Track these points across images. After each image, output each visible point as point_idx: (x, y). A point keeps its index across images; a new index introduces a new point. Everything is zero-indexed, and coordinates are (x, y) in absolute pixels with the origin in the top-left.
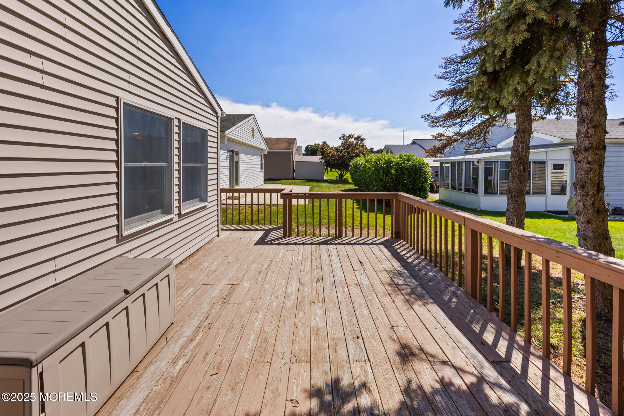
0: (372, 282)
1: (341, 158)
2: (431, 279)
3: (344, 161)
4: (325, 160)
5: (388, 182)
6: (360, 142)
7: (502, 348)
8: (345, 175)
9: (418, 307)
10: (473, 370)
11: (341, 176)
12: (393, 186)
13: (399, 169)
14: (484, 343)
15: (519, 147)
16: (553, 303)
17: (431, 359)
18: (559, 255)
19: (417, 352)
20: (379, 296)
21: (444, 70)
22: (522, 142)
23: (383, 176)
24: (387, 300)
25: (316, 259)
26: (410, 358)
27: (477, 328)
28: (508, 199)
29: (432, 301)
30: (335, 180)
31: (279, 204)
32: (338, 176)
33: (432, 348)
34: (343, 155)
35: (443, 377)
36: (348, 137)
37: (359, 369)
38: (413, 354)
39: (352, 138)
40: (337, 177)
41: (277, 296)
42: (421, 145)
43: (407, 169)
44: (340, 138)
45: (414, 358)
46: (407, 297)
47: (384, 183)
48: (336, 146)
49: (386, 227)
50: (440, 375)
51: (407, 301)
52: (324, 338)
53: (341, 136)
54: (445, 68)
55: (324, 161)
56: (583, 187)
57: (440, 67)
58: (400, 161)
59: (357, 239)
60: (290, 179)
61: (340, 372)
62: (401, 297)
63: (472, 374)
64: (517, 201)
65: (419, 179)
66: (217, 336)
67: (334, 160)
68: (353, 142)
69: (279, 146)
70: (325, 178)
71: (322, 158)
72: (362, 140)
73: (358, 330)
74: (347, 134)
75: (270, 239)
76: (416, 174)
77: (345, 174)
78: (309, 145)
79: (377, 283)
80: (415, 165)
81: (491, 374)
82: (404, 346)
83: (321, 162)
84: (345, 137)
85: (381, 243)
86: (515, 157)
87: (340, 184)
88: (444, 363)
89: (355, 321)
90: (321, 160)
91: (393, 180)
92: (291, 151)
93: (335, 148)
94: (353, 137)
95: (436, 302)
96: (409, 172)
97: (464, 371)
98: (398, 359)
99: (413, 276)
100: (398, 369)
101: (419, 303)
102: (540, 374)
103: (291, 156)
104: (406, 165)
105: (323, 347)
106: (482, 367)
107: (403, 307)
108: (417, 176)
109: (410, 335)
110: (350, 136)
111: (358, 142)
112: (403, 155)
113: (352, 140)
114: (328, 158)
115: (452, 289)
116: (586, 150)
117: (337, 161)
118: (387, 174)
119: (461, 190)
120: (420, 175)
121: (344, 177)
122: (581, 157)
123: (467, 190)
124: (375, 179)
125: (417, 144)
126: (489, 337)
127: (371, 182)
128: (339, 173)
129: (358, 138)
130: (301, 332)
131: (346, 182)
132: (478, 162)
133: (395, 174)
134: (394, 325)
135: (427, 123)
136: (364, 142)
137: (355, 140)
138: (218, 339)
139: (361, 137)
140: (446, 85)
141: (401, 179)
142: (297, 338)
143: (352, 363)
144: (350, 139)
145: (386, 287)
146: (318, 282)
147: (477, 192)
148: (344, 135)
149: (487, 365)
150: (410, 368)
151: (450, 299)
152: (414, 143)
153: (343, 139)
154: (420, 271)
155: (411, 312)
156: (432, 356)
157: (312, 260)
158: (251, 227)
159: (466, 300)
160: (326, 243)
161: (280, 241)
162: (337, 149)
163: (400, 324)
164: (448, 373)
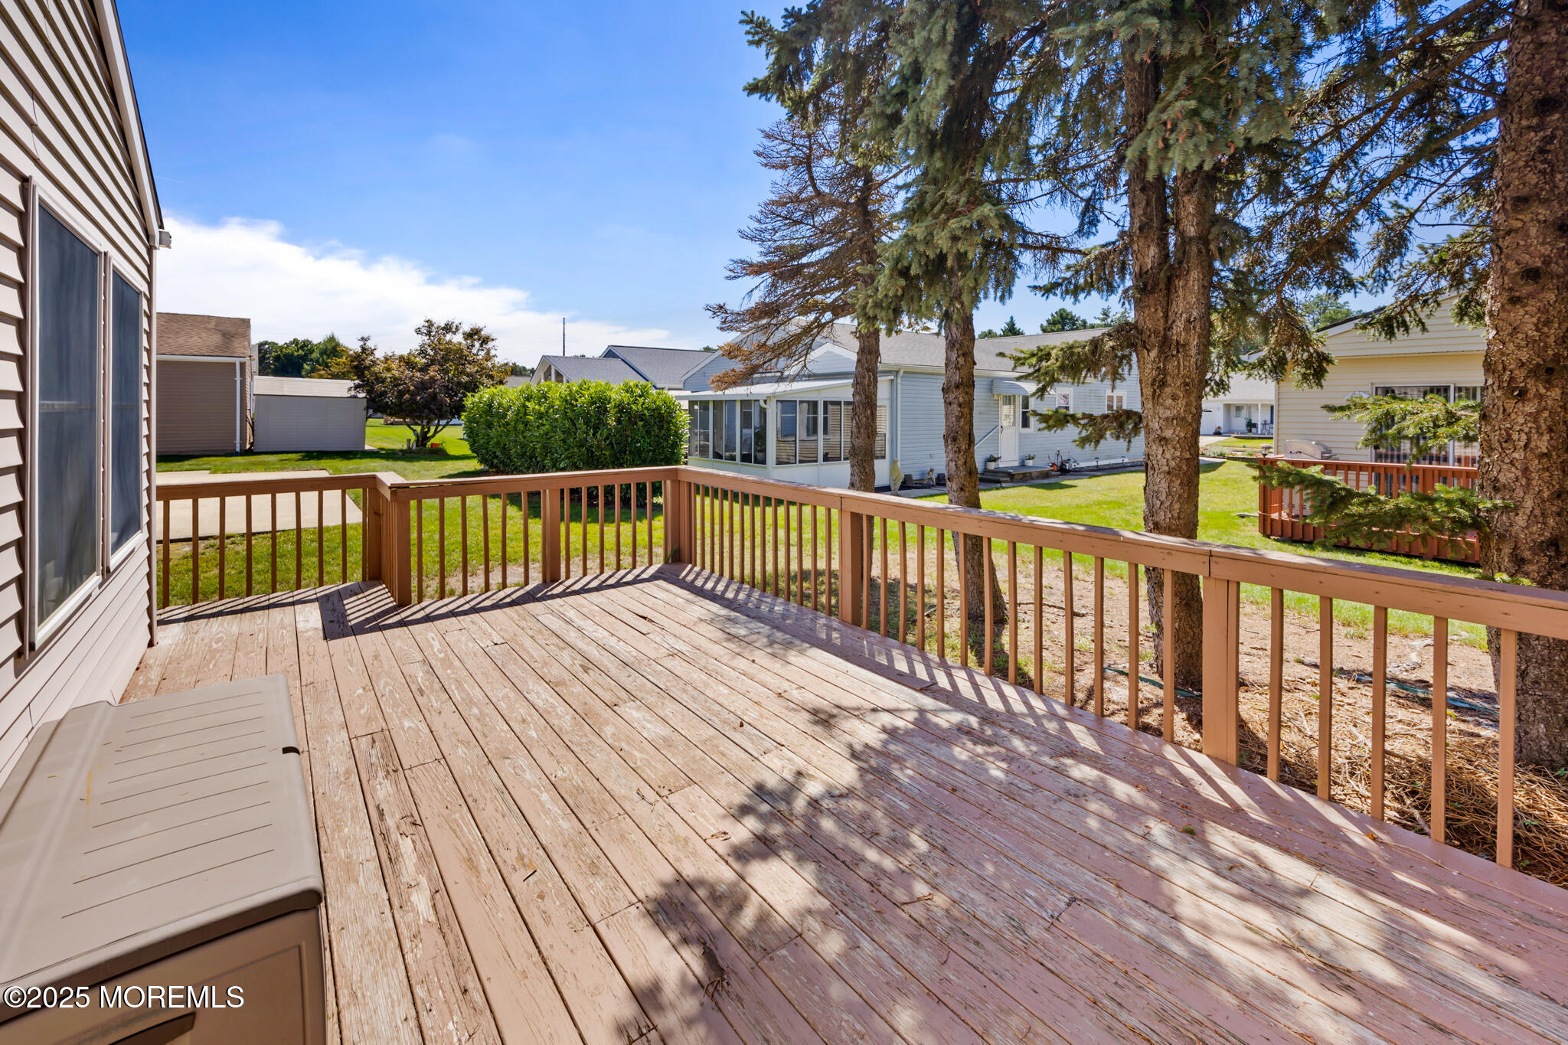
0: (696, 644)
1: (423, 386)
2: (784, 617)
3: (434, 396)
4: (369, 392)
5: (599, 447)
6: (477, 344)
7: (921, 673)
8: (434, 436)
9: (793, 656)
10: (907, 706)
11: (423, 438)
12: (610, 455)
13: (624, 418)
14: (901, 674)
15: (864, 377)
16: (928, 616)
17: (856, 713)
18: (981, 524)
19: (835, 711)
20: (724, 661)
21: (757, 225)
22: (868, 370)
23: (587, 433)
24: (742, 664)
25: (540, 632)
26: (832, 721)
27: (883, 660)
28: (852, 466)
29: (807, 645)
30: (401, 451)
31: (254, 530)
32: (413, 438)
33: (849, 701)
34: (432, 378)
35: (884, 726)
36: (443, 329)
37: (776, 761)
38: (833, 716)
39: (454, 333)
40: (409, 441)
41: (520, 718)
42: (628, 359)
43: (642, 417)
44: (418, 331)
45: (837, 719)
46: (769, 650)
47: (588, 450)
48: (405, 353)
49: (622, 549)
50: (878, 724)
51: (773, 655)
52: (686, 745)
53: (420, 322)
54: (759, 221)
55: (363, 395)
56: (955, 439)
57: (751, 218)
58: (626, 397)
59: (596, 578)
60: (236, 454)
61: (753, 775)
62: (757, 653)
63: (909, 710)
64: (864, 468)
65: (666, 440)
66: (455, 827)
67: (401, 394)
68: (460, 344)
69: (181, 340)
70: (367, 447)
71: (356, 387)
72: (485, 340)
73: (732, 717)
74: (440, 321)
75: (363, 618)
76: (661, 428)
77: (436, 432)
78: (266, 343)
79: (703, 643)
80: (658, 408)
81: (927, 702)
82: (815, 712)
83: (355, 397)
84: (433, 329)
85: (654, 578)
86: (859, 394)
87: (425, 460)
88: (874, 710)
89: (717, 707)
90: (353, 393)
91: (611, 443)
92: (237, 361)
93: (401, 358)
94: (457, 329)
95: (813, 645)
96: (646, 423)
97: (898, 710)
98: (818, 729)
99: (754, 618)
100: (826, 738)
101: (793, 653)
102: (968, 684)
103: (238, 379)
104: (639, 407)
105: (698, 758)
106: (915, 699)
107: (777, 666)
108: (663, 432)
109: (812, 697)
110: (448, 328)
111: (473, 346)
112: (632, 384)
113: (458, 338)
114: (379, 387)
115: (822, 621)
116: (957, 387)
117: (413, 394)
118: (596, 428)
119: (733, 458)
120: (669, 430)
121: (433, 441)
122: (952, 397)
123: (746, 458)
124: (564, 441)
125: (618, 357)
126: (901, 666)
127: (547, 449)
128: (414, 431)
129: (473, 334)
130: (636, 753)
131: (439, 454)
132: (765, 401)
133: (616, 428)
134: (779, 691)
135: (717, 322)
136: (490, 344)
137: (466, 339)
138: (466, 830)
139: (483, 333)
140: (754, 253)
141: (629, 439)
142: (639, 763)
143: (761, 758)
144: (448, 337)
145: (724, 644)
146: (590, 671)
147: (764, 462)
148: (430, 324)
149: (918, 695)
150: (840, 732)
151: (829, 636)
152: (610, 354)
153: (429, 334)
154: (758, 608)
155: (790, 667)
156: (858, 709)
157: (532, 637)
158: (275, 597)
159: (850, 631)
160: (530, 597)
161: (403, 615)
162: (407, 362)
163: (787, 688)
164: (887, 719)
